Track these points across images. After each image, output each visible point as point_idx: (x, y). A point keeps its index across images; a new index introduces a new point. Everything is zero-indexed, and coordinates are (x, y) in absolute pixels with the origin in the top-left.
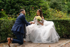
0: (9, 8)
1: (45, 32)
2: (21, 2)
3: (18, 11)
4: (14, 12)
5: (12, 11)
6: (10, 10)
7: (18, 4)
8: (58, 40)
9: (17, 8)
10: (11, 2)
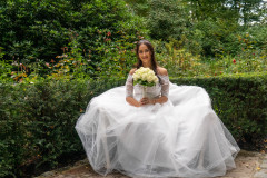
0: (9, 36)
1: (180, 129)
2: (52, 16)
3: (43, 48)
4: (29, 52)
5: (20, 48)
6: (12, 45)
7: (44, 23)
8: (233, 159)
9: (39, 38)
10: (14, 14)
